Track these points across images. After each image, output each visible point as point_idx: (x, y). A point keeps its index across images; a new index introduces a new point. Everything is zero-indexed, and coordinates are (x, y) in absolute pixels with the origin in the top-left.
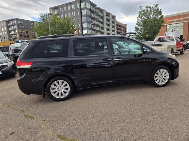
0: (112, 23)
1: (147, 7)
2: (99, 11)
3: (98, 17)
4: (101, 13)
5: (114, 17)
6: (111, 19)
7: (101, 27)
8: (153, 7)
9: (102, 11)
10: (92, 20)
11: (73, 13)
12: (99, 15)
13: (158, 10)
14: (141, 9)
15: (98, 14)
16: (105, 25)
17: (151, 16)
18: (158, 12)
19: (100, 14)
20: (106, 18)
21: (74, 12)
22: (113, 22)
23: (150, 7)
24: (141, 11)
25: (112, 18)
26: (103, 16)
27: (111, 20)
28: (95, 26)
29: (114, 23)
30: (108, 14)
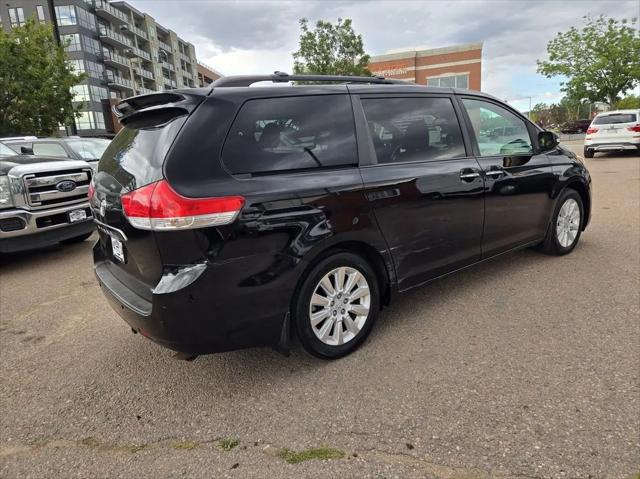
0: (183, 68)
1: (320, 24)
2: (130, 19)
3: (127, 42)
4: (137, 26)
5: (186, 48)
6: (178, 52)
7: (145, 79)
8: (337, 27)
9: (140, 20)
10: (105, 50)
11: (12, 12)
12: (130, 35)
13: (354, 37)
14: (305, 28)
15: (123, 29)
16: (158, 72)
17: (336, 53)
18: (353, 45)
19: (133, 29)
20: (161, 49)
21: (20, 11)
22: (187, 66)
23: (328, 26)
24: (305, 34)
25: (181, 51)
26: (145, 38)
27: (178, 56)
28: (120, 73)
29: (190, 71)
30: (164, 36)
